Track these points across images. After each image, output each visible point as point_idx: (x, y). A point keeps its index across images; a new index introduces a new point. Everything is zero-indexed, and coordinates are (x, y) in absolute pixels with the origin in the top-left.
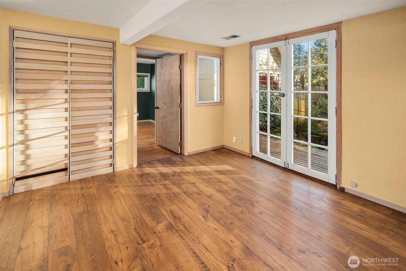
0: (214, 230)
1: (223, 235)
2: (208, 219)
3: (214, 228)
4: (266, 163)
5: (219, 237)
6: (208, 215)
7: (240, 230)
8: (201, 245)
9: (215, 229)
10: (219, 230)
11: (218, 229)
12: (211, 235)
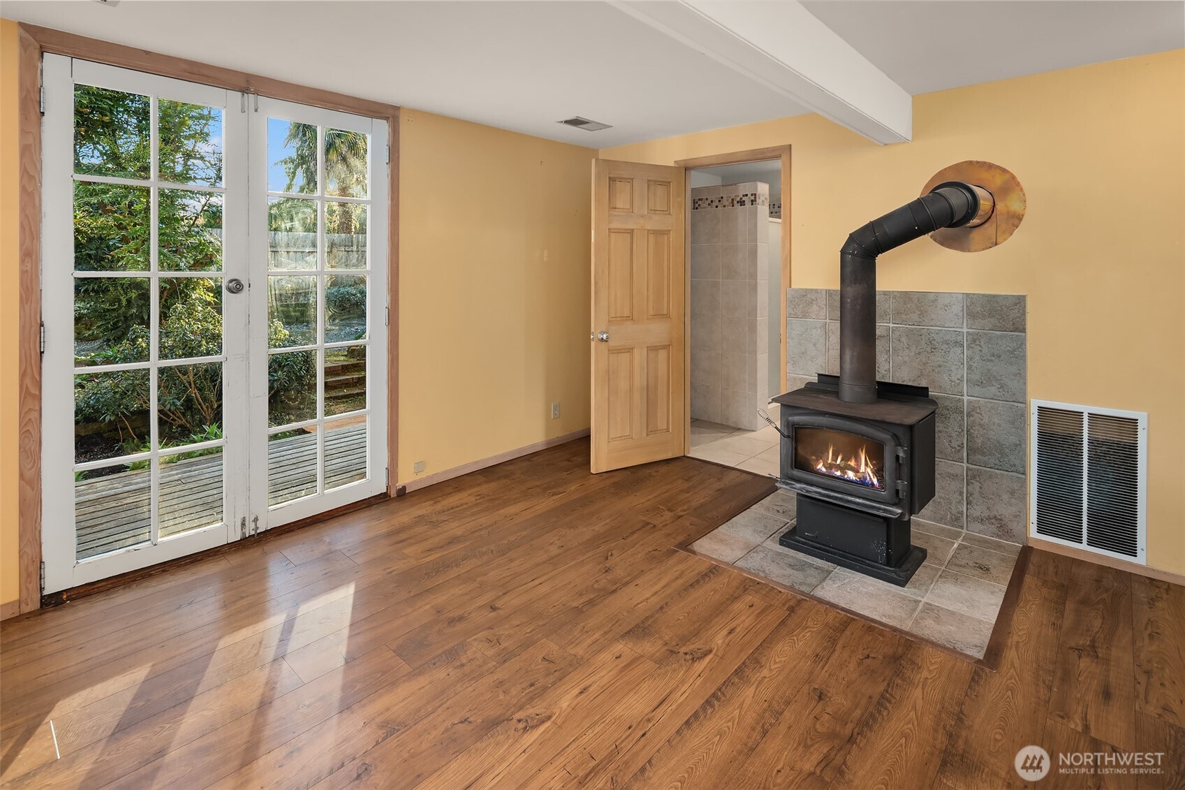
0: (584, 695)
1: (602, 674)
2: (537, 715)
3: (577, 696)
4: (150, 575)
5: (613, 682)
6: (518, 716)
7: (574, 644)
8: (653, 716)
9: (581, 693)
10: (586, 682)
11: (582, 686)
12: (610, 698)
